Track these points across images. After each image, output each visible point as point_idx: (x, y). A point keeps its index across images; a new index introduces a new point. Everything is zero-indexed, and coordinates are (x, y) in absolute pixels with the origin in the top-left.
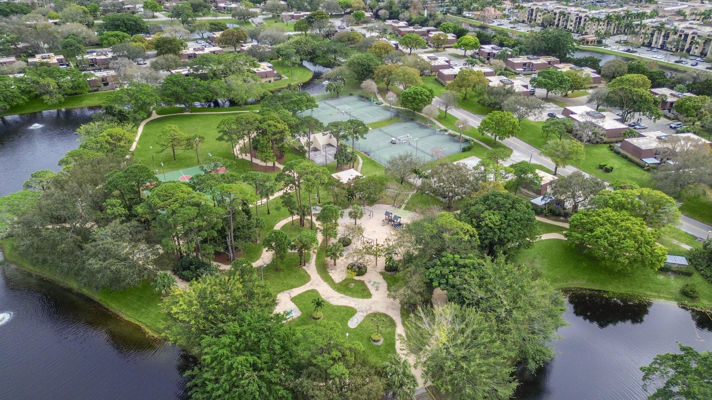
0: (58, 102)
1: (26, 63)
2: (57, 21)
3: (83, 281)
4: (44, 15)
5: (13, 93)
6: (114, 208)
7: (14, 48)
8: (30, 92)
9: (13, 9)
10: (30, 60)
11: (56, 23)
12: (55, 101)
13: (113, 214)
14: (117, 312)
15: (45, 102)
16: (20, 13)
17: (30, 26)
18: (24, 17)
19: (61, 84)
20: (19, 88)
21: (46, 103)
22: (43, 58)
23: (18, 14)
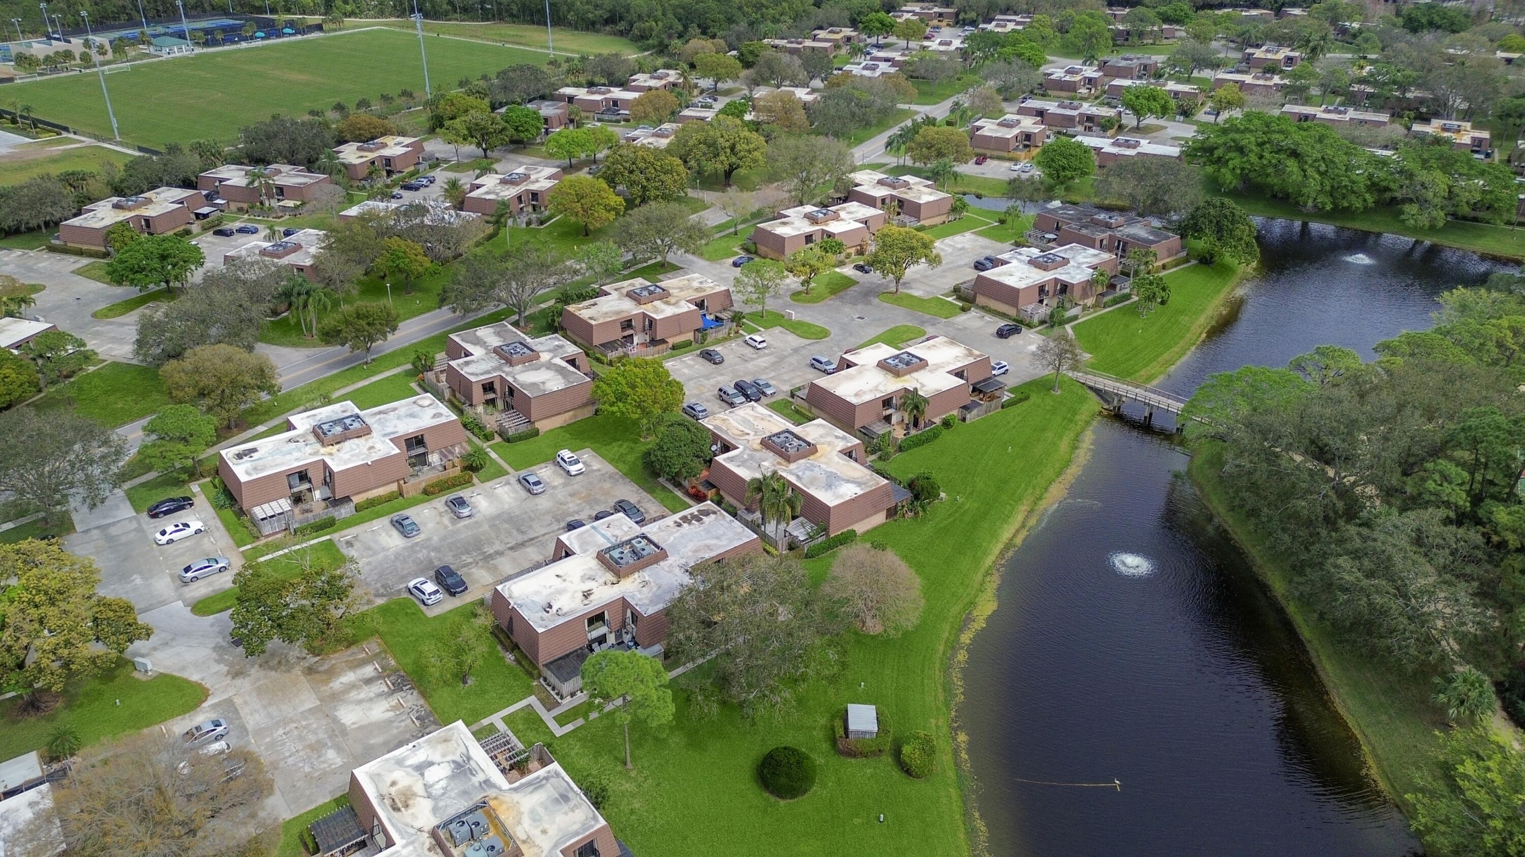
0: (1427, 224)
1: (1406, 132)
2: (1515, 55)
3: (1301, 588)
4: (1492, 41)
5: (1354, 182)
6: (1445, 484)
7: (1398, 97)
8: (1387, 189)
9: (1436, 18)
10: (1417, 127)
11: (1509, 61)
12: (1424, 221)
13: (1437, 494)
14: (1329, 686)
15: (1403, 217)
16: (1445, 29)
17: (1451, 58)
18: (1449, 38)
19: (1456, 190)
20: (1370, 178)
21: (1403, 221)
22: (1445, 129)
23: (1439, 31)
